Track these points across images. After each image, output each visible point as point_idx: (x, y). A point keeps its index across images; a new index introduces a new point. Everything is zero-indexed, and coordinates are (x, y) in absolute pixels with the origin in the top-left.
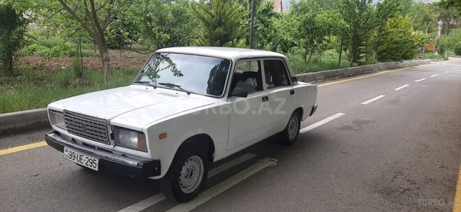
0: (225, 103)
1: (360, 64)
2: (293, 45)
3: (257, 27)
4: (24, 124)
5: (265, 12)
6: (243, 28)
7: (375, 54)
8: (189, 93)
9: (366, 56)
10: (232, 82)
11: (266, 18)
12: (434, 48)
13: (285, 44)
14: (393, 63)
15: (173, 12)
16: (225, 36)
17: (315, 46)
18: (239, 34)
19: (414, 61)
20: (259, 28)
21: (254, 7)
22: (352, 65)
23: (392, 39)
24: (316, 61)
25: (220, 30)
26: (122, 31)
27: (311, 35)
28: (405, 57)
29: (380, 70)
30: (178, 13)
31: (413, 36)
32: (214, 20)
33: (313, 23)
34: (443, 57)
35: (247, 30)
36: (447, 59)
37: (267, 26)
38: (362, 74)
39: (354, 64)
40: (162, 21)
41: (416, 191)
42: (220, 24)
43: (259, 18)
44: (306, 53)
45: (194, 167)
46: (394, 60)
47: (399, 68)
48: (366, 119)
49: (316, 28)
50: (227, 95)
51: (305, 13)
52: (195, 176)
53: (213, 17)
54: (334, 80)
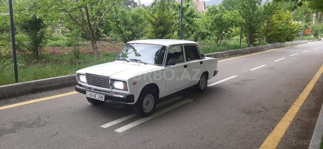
0: (164, 68)
1: (255, 45)
2: (208, 34)
3: (185, 24)
4: (56, 84)
5: (189, 15)
6: (176, 25)
7: (265, 38)
8: (145, 64)
9: (259, 40)
10: (167, 57)
11: (191, 18)
12: (311, 33)
13: (203, 34)
14: (279, 44)
15: (132, 17)
16: (164, 31)
17: (224, 35)
18: (173, 29)
19: (294, 42)
20: (186, 25)
21: (182, 12)
22: (249, 46)
23: (277, 28)
24: (225, 44)
25: (161, 28)
26: (99, 29)
27: (220, 28)
28: (288, 40)
29: (269, 49)
30: (135, 18)
31: (293, 25)
32: (157, 22)
33: (221, 20)
34: (317, 39)
35: (178, 27)
36: (321, 40)
37: (191, 23)
38: (256, 52)
39: (251, 45)
40: (126, 23)
41: (265, 112)
42: (161, 24)
43: (185, 19)
44: (218, 40)
45: (149, 100)
46: (280, 41)
47: (283, 47)
48: (249, 78)
49: (223, 23)
50: (165, 64)
51: (216, 14)
52: (150, 104)
53: (157, 20)
54: (236, 56)
